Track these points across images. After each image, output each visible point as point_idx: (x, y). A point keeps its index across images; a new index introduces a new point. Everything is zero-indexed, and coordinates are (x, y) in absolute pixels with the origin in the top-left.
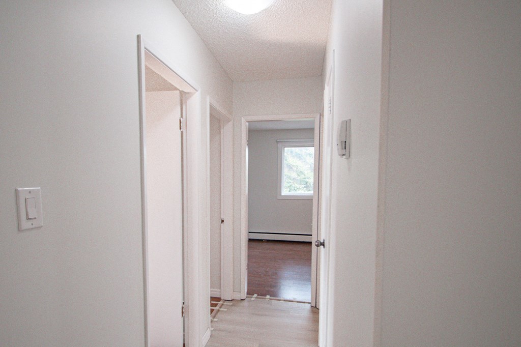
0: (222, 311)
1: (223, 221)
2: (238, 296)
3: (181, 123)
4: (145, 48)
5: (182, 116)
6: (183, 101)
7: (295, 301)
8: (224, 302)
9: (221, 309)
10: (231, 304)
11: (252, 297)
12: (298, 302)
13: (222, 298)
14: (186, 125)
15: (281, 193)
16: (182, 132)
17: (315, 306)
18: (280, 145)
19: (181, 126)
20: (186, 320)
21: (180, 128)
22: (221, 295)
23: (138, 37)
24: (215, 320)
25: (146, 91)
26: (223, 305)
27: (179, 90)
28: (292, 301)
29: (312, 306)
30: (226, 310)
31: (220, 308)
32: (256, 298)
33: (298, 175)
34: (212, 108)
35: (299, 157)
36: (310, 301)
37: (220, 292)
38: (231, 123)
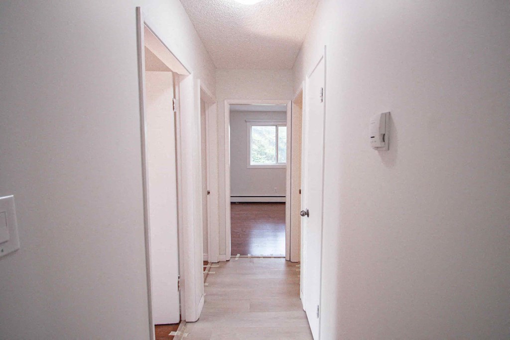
0: (212, 274)
1: (209, 193)
2: (223, 258)
3: (174, 103)
4: (145, 23)
5: (175, 97)
6: (176, 83)
7: (273, 257)
8: (211, 265)
9: (210, 273)
10: (218, 266)
11: (235, 258)
12: (275, 257)
13: (209, 261)
14: (180, 106)
15: (250, 164)
16: (175, 113)
17: (289, 260)
18: (248, 124)
19: (174, 107)
20: (181, 293)
21: (174, 109)
22: (208, 258)
23: (138, 9)
24: (206, 284)
25: (146, 71)
26: (210, 268)
27: (172, 71)
28: (270, 257)
29: (286, 260)
30: (214, 273)
31: (209, 271)
32: (239, 257)
33: (259, 148)
34: (202, 92)
35: (260, 133)
36: (285, 256)
37: (208, 256)
38: (214, 106)
